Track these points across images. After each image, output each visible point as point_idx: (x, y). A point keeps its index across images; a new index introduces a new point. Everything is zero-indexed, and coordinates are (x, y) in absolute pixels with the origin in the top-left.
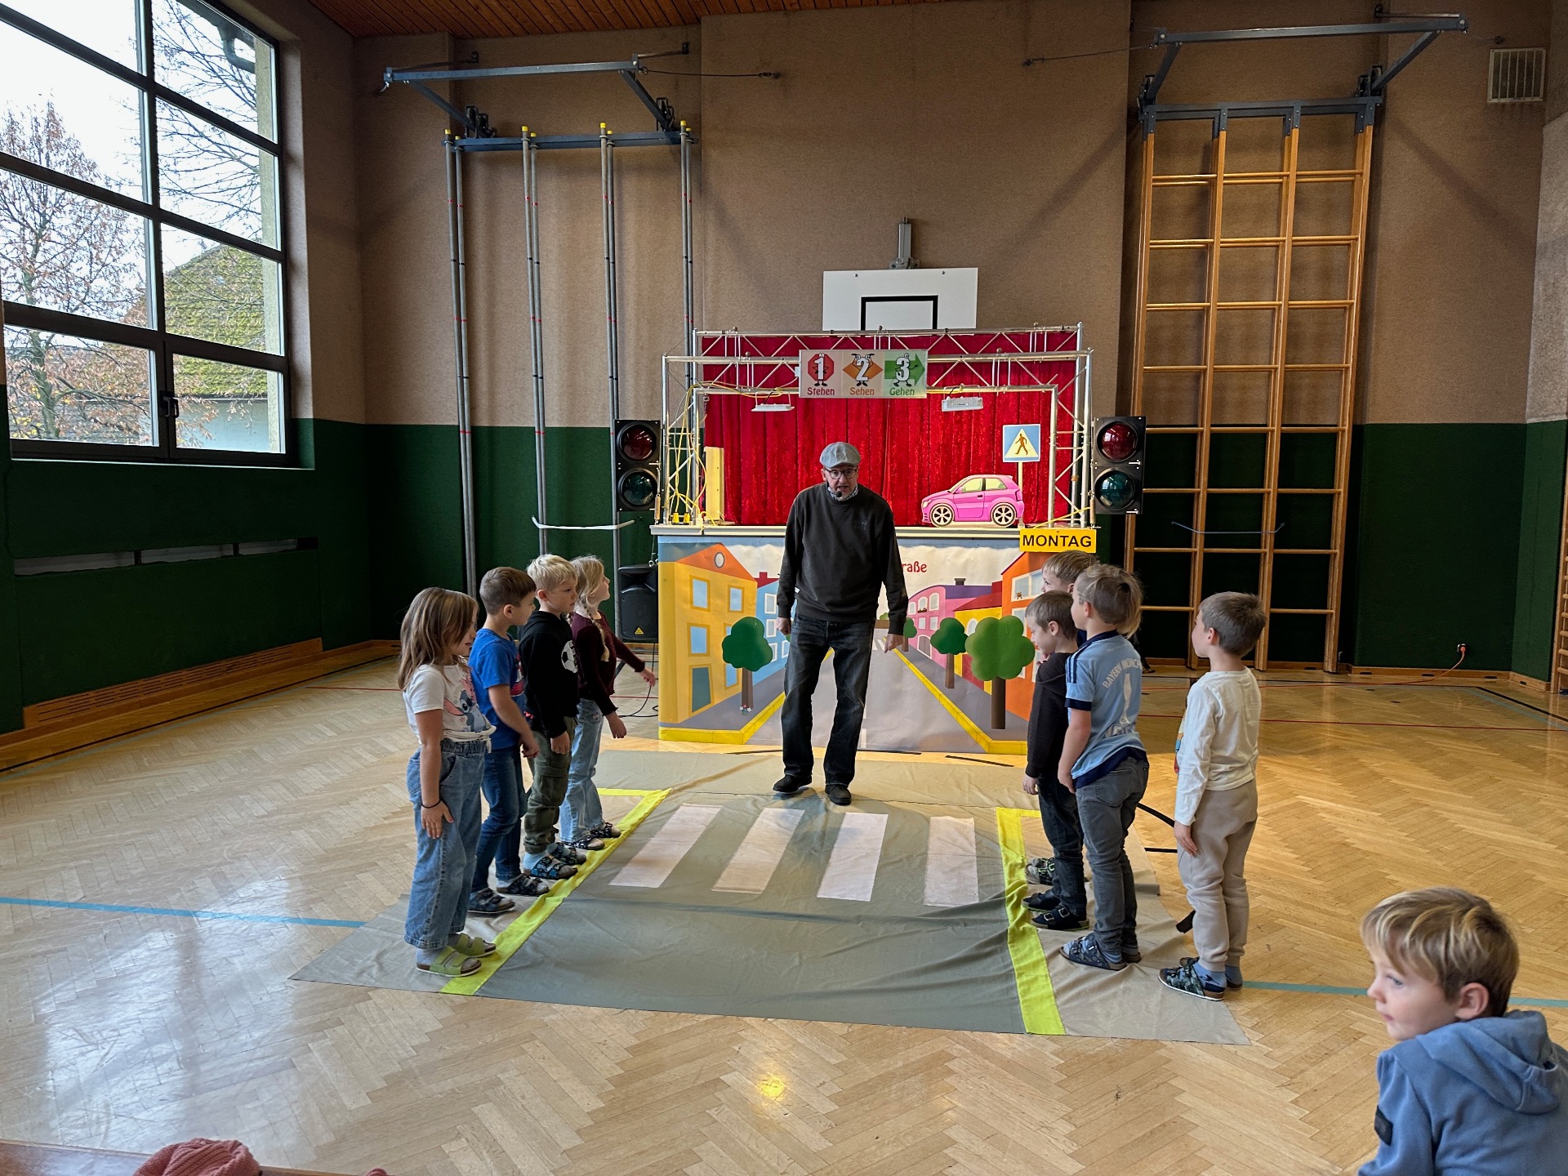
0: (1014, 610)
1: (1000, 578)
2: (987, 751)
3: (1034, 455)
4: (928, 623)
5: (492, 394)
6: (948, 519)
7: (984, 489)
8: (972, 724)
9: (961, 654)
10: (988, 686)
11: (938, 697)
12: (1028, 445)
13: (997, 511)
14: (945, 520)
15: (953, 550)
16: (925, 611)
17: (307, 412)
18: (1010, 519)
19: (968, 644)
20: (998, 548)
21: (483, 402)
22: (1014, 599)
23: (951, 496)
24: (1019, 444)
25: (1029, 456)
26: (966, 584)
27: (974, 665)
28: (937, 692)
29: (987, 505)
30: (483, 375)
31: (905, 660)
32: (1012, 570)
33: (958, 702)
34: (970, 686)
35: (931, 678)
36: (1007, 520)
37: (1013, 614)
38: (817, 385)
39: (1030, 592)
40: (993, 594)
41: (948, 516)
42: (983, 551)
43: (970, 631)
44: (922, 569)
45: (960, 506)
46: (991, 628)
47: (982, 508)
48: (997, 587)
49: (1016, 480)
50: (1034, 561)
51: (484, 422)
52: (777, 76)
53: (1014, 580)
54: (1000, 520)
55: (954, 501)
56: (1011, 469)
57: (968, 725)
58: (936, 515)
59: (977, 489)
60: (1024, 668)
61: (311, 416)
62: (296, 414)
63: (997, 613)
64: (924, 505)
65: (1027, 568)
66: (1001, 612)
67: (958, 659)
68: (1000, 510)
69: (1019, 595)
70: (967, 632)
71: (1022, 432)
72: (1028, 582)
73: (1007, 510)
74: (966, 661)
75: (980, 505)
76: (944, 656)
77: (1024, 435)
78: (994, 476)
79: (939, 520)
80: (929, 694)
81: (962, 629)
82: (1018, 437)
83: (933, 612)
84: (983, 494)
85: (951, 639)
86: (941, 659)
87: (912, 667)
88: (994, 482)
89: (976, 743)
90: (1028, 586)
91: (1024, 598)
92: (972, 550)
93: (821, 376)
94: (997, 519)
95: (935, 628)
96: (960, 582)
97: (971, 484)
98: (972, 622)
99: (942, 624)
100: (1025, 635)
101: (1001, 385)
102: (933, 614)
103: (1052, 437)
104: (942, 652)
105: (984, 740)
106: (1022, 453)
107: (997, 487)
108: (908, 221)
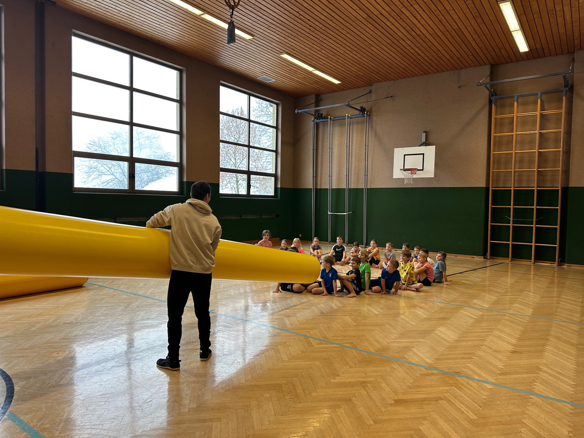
5: (321, 180)
17: (279, 186)
21: (319, 182)
30: (319, 175)
51: (319, 187)
52: (391, 97)
62: (277, 186)
108: (425, 132)
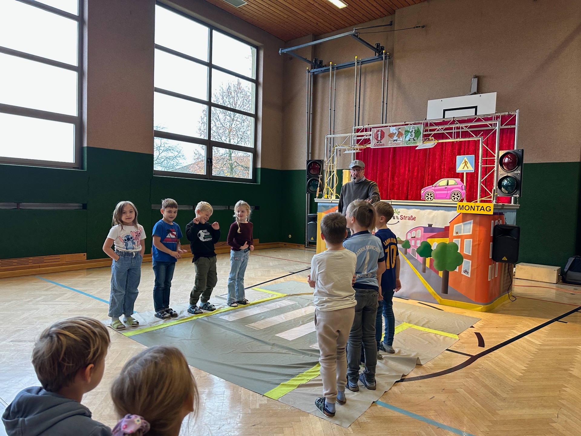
0: (454, 240)
1: (449, 225)
2: (439, 303)
3: (471, 169)
4: (416, 243)
6: (432, 198)
7: (448, 185)
8: (432, 290)
9: (429, 258)
10: (441, 274)
11: (418, 276)
12: (469, 165)
13: (453, 195)
14: (431, 199)
15: (428, 211)
16: (414, 237)
17: (259, 166)
18: (459, 198)
19: (433, 253)
20: (448, 211)
22: (454, 234)
23: (433, 188)
24: (464, 164)
25: (469, 169)
26: (433, 226)
27: (435, 263)
28: (418, 274)
29: (449, 192)
30: (317, 152)
31: (405, 258)
32: (454, 221)
33: (427, 279)
34: (433, 273)
35: (416, 267)
36: (457, 199)
37: (454, 242)
38: (378, 142)
39: (462, 232)
40: (445, 232)
41: (432, 197)
42: (441, 212)
43: (434, 248)
44: (414, 219)
45: (437, 192)
46: (443, 247)
47: (447, 193)
48: (447, 229)
49: (462, 181)
50: (465, 217)
52: (423, 27)
53: (455, 226)
54: (454, 199)
55: (435, 190)
56: (460, 176)
57: (431, 290)
58: (427, 197)
59: (444, 185)
60: (458, 267)
61: (260, 167)
62: (256, 166)
63: (447, 241)
64: (422, 192)
65: (461, 221)
66: (448, 240)
67: (428, 260)
68: (455, 194)
69: (457, 233)
70: (432, 248)
71: (466, 159)
72: (461, 227)
73: (457, 194)
74: (431, 261)
75: (446, 192)
76: (422, 258)
77: (467, 160)
78: (452, 179)
79: (428, 199)
80: (414, 274)
81: (431, 247)
82: (464, 161)
83: (418, 238)
84: (447, 188)
85: (425, 250)
86: (420, 259)
87: (408, 261)
88: (452, 181)
89: (435, 299)
90: (461, 229)
91: (459, 234)
92: (436, 211)
93: (379, 139)
94: (453, 198)
95: (419, 245)
96: (430, 226)
97: (442, 182)
98: (435, 244)
99: (422, 243)
100: (459, 251)
101: (457, 138)
102: (418, 239)
103: (480, 161)
104: (421, 256)
105: (438, 298)
106: (466, 168)
107: (453, 184)
108: (476, 77)
